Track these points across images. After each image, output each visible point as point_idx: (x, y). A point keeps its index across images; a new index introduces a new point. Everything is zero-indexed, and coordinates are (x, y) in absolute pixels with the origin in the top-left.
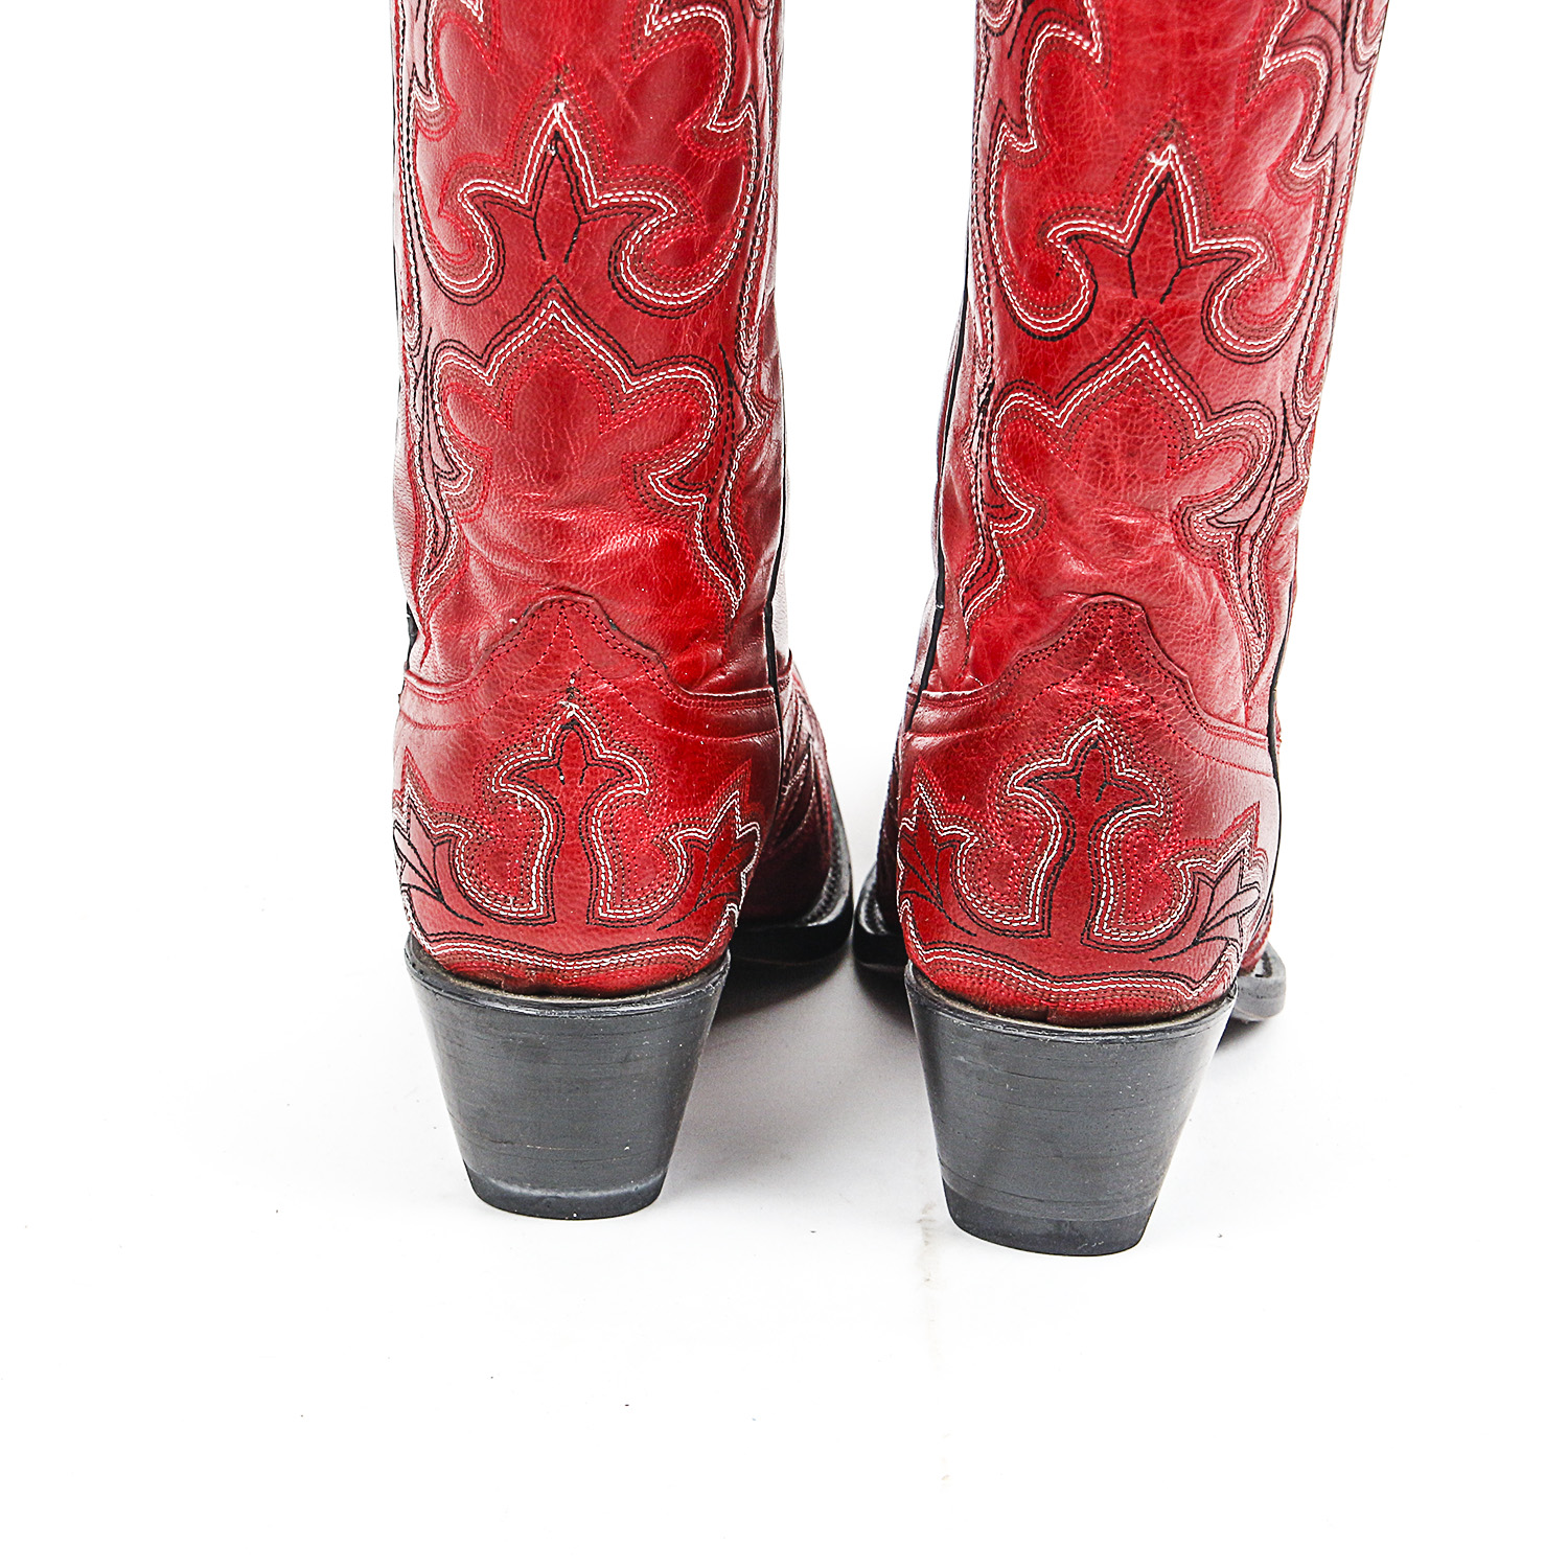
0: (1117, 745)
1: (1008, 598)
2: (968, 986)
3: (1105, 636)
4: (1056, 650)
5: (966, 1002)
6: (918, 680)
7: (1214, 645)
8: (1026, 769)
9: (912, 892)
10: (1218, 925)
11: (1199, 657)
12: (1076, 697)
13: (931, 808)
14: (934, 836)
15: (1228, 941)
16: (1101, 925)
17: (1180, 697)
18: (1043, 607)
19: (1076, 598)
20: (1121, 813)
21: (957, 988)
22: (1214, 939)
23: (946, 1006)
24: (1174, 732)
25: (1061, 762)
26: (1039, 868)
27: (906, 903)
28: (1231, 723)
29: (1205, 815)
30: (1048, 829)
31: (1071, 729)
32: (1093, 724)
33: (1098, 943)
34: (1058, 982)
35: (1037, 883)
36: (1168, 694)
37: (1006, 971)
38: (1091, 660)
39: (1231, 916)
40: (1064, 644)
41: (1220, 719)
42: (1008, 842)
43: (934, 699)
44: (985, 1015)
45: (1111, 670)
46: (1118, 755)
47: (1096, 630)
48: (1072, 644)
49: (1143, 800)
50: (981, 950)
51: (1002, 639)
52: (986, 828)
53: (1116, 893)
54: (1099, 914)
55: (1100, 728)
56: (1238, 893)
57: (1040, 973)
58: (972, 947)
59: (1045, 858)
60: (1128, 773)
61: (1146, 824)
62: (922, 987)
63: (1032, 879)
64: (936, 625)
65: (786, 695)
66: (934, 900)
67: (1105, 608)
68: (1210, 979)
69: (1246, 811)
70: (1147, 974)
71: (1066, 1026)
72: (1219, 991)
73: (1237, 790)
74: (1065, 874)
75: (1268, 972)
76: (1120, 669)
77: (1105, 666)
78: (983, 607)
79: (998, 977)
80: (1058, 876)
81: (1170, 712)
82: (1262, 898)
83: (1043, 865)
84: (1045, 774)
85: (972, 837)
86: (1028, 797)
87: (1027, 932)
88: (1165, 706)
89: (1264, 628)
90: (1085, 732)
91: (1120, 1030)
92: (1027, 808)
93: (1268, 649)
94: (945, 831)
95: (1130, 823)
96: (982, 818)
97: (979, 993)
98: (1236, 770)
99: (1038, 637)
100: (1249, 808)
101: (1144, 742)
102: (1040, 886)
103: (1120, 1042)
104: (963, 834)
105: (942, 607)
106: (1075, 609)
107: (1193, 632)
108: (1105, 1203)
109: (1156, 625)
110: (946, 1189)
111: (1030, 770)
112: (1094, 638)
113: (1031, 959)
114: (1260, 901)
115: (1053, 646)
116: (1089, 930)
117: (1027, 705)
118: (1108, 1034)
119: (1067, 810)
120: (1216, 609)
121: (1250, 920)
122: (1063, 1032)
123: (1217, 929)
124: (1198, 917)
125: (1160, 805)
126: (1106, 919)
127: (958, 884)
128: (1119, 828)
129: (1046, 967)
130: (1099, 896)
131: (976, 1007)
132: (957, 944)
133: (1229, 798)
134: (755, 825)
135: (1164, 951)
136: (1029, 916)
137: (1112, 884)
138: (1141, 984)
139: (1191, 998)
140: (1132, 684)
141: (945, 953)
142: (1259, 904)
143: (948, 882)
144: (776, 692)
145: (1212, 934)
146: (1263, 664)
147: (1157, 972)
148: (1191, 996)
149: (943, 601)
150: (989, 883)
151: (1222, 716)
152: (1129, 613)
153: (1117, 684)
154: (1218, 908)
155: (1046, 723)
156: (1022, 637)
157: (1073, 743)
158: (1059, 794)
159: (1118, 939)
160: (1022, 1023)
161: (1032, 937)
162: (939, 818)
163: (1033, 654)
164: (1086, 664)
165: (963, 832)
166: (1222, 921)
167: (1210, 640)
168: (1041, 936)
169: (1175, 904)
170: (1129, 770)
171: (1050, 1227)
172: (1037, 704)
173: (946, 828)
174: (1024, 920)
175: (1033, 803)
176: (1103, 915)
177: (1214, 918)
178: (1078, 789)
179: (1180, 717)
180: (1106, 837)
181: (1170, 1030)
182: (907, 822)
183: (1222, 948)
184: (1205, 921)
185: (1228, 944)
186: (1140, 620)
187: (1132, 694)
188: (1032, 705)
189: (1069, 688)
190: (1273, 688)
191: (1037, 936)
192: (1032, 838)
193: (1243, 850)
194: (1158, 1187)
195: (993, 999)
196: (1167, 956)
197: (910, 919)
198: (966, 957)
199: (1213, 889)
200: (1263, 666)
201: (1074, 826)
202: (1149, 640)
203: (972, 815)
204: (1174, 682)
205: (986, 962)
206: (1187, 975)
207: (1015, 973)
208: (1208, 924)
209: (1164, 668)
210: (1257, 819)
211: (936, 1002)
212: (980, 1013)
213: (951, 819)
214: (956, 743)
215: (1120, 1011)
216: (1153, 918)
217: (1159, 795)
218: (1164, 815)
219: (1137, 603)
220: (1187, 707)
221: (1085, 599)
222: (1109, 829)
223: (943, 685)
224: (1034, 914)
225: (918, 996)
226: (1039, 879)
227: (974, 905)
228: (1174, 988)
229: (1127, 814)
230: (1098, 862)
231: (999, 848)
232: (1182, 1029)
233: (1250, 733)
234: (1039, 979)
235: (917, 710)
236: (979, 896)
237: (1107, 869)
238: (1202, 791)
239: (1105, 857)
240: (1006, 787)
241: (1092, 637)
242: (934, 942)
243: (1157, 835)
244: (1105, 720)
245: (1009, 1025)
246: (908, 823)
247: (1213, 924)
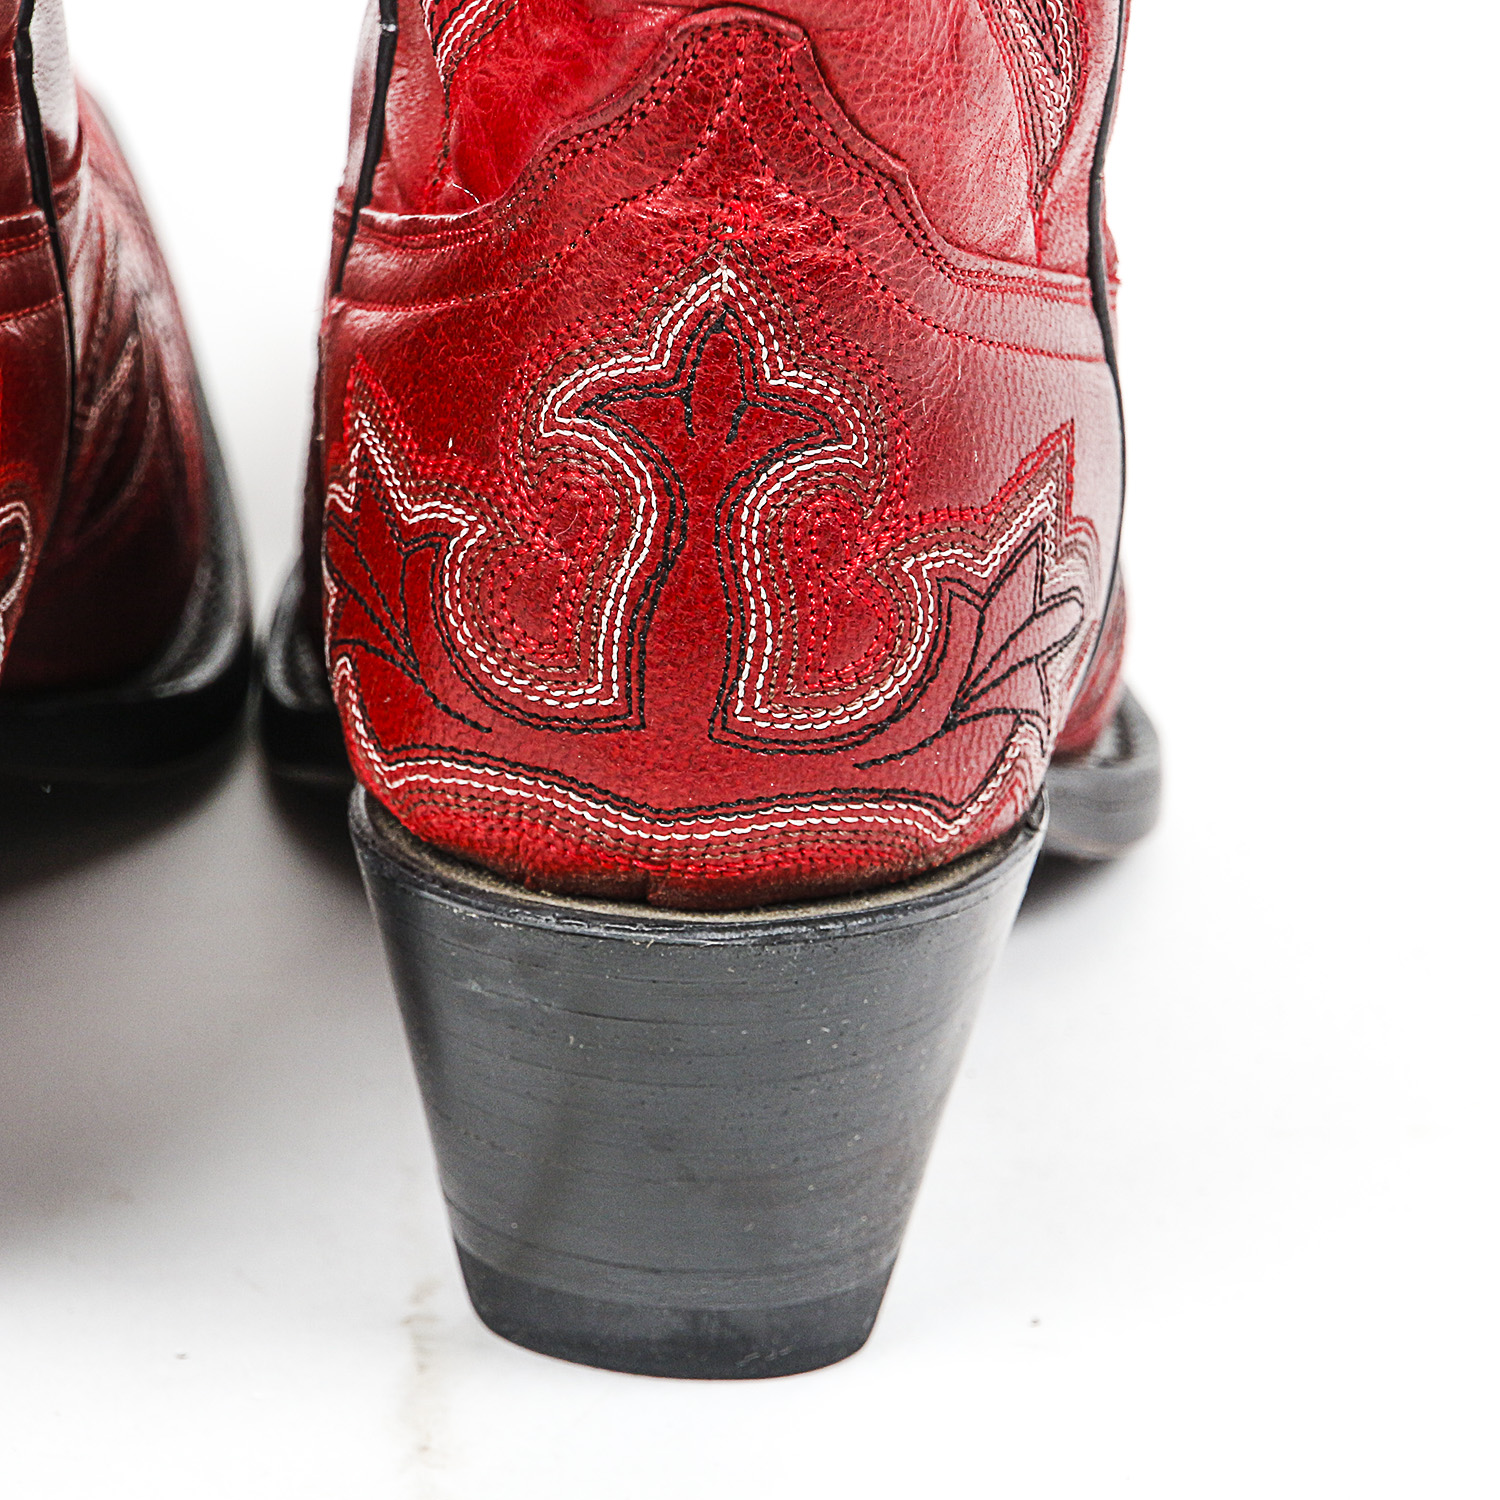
0: (766, 322)
1: (523, 17)
2: (480, 834)
3: (728, 94)
4: (628, 127)
5: (477, 868)
6: (353, 182)
7: (960, 102)
8: (577, 381)
9: (354, 642)
10: (995, 684)
11: (928, 130)
12: (675, 225)
13: (384, 465)
14: (393, 524)
15: (1019, 716)
16: (749, 698)
17: (893, 214)
18: (596, 36)
19: (663, 15)
20: (780, 464)
21: (457, 839)
22: (988, 714)
23: (435, 879)
24: (884, 289)
25: (647, 363)
26: (614, 586)
27: (344, 665)
28: (1005, 258)
29: (957, 457)
30: (628, 503)
31: (668, 293)
32: (712, 281)
33: (746, 738)
34: (667, 822)
35: (612, 618)
36: (866, 211)
37: (558, 804)
38: (701, 145)
39: (1022, 664)
40: (643, 115)
41: (982, 253)
42: (548, 534)
43: (384, 229)
44: (518, 895)
45: (747, 166)
46: (769, 343)
47: (711, 82)
48: (662, 113)
49: (825, 435)
50: (503, 760)
51: (515, 104)
52: (500, 506)
53: (777, 631)
54: (745, 675)
55: (727, 289)
56: (1035, 615)
57: (626, 804)
58: (483, 754)
59: (626, 564)
60: (790, 378)
61: (833, 485)
62: (386, 839)
63: (602, 608)
64: (383, 67)
65: (76, 223)
66: (400, 659)
67: (726, 34)
68: (984, 797)
69: (1044, 442)
70: (851, 795)
71: (686, 910)
72: (1006, 818)
73: (1025, 402)
74: (670, 596)
75: (1126, 748)
76: (763, 162)
77: (731, 156)
78: (473, 35)
79: (540, 816)
80: (654, 601)
81: (874, 247)
82: (1090, 618)
83: (624, 579)
84: (618, 389)
85: (473, 526)
86: (585, 438)
87: (597, 720)
88: (861, 235)
89: (1066, 53)
90: (696, 297)
91: (801, 914)
92: (584, 461)
93: (1078, 98)
94: (417, 513)
95: (800, 484)
96: (492, 485)
97: (503, 849)
98: (1020, 358)
99: (588, 99)
100: (1051, 436)
101: (823, 313)
102: (618, 623)
103: (799, 938)
104: (454, 520)
105: (392, 28)
106: (663, 40)
107: (913, 77)
108: (789, 1269)
109: (835, 65)
110: (461, 1252)
111: (587, 381)
112: (706, 99)
113: (608, 776)
114: (1086, 625)
115: (621, 118)
116: (724, 710)
117: (574, 243)
118: (775, 924)
119: (667, 462)
120: (959, 23)
121: (1063, 667)
122: (681, 923)
123: (993, 694)
124: (953, 671)
125: (860, 443)
126: (759, 685)
127: (447, 624)
128: (777, 495)
129: (639, 792)
130: (744, 640)
131: (499, 877)
132: (452, 749)
133: (1008, 417)
134: (17, 509)
135: (881, 746)
136: (598, 687)
137: (767, 613)
138: (838, 817)
139: (946, 838)
140: (791, 193)
141: (427, 769)
142: (1082, 632)
143: (427, 621)
144: (51, 219)
145: (983, 704)
146: (1068, 130)
147: (873, 790)
148: (948, 833)
149: (395, 14)
150: (512, 621)
151: (984, 246)
152: (777, 44)
153: (759, 196)
154: (994, 650)
155: (615, 282)
156: (556, 101)
157: (673, 321)
158: (648, 429)
159: (787, 726)
160: (598, 909)
161: (608, 730)
162: (402, 487)
163: (580, 137)
164: (692, 156)
165: (452, 514)
166: (1005, 676)
167: (949, 91)
168: (626, 727)
169: (902, 648)
170: (793, 373)
171: (677, 1324)
172: (594, 243)
173: (418, 508)
174: (587, 696)
175: (595, 452)
176: (752, 679)
177: (985, 671)
178: (690, 418)
179: (896, 256)
180: (751, 515)
181: (904, 908)
182: (339, 493)
183: (1007, 731)
184: (967, 678)
185: (1018, 722)
186: (801, 56)
187: (792, 212)
188: (585, 246)
189: (663, 204)
190: (1094, 175)
191: (617, 729)
192: (597, 523)
193: (1042, 525)
194: (898, 1229)
195: (532, 860)
196: (891, 757)
197: (354, 697)
198: (472, 776)
199: (982, 611)
200: (1070, 132)
201: (682, 495)
202: (821, 98)
203: (471, 479)
204: (878, 184)
205: (515, 785)
206: (935, 791)
207: (574, 805)
208: (975, 684)
209: (854, 156)
210: (1070, 457)
211: (414, 871)
212: (507, 892)
213: (428, 489)
214: (426, 329)
215: (799, 874)
216: (858, 680)
217: (856, 421)
218: (870, 463)
219: (791, 21)
220: (908, 235)
221: (683, 17)
222: (757, 499)
223: (403, 195)
224: (608, 681)
225: (378, 860)
226: (615, 609)
227: (483, 668)
228: (908, 822)
229: (794, 466)
230: (737, 568)
231: (530, 546)
232: (930, 905)
233: (1048, 276)
234: (625, 816)
235: (353, 251)
236: (493, 649)
237: (755, 584)
238: (949, 409)
239: (750, 558)
240: (538, 419)
241: (699, 97)
242: (405, 747)
243: (856, 507)
244: (737, 271)
245: (569, 914)
246: (342, 496)
247: (983, 683)
